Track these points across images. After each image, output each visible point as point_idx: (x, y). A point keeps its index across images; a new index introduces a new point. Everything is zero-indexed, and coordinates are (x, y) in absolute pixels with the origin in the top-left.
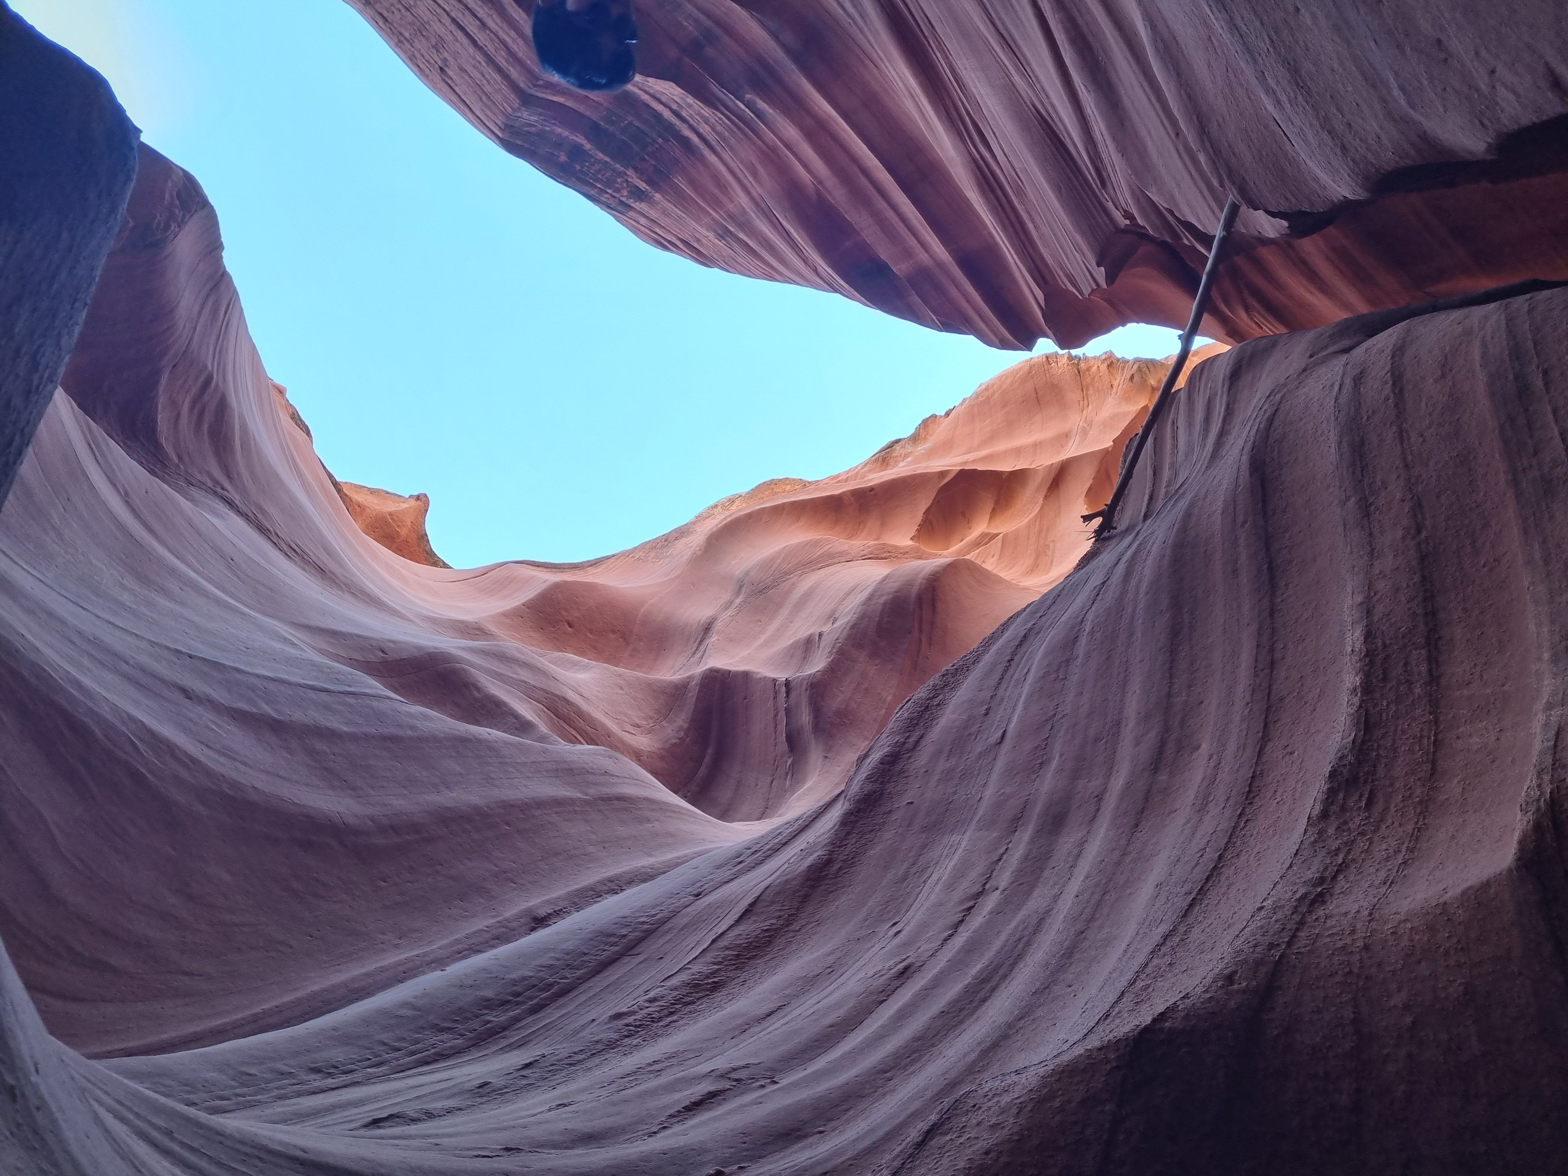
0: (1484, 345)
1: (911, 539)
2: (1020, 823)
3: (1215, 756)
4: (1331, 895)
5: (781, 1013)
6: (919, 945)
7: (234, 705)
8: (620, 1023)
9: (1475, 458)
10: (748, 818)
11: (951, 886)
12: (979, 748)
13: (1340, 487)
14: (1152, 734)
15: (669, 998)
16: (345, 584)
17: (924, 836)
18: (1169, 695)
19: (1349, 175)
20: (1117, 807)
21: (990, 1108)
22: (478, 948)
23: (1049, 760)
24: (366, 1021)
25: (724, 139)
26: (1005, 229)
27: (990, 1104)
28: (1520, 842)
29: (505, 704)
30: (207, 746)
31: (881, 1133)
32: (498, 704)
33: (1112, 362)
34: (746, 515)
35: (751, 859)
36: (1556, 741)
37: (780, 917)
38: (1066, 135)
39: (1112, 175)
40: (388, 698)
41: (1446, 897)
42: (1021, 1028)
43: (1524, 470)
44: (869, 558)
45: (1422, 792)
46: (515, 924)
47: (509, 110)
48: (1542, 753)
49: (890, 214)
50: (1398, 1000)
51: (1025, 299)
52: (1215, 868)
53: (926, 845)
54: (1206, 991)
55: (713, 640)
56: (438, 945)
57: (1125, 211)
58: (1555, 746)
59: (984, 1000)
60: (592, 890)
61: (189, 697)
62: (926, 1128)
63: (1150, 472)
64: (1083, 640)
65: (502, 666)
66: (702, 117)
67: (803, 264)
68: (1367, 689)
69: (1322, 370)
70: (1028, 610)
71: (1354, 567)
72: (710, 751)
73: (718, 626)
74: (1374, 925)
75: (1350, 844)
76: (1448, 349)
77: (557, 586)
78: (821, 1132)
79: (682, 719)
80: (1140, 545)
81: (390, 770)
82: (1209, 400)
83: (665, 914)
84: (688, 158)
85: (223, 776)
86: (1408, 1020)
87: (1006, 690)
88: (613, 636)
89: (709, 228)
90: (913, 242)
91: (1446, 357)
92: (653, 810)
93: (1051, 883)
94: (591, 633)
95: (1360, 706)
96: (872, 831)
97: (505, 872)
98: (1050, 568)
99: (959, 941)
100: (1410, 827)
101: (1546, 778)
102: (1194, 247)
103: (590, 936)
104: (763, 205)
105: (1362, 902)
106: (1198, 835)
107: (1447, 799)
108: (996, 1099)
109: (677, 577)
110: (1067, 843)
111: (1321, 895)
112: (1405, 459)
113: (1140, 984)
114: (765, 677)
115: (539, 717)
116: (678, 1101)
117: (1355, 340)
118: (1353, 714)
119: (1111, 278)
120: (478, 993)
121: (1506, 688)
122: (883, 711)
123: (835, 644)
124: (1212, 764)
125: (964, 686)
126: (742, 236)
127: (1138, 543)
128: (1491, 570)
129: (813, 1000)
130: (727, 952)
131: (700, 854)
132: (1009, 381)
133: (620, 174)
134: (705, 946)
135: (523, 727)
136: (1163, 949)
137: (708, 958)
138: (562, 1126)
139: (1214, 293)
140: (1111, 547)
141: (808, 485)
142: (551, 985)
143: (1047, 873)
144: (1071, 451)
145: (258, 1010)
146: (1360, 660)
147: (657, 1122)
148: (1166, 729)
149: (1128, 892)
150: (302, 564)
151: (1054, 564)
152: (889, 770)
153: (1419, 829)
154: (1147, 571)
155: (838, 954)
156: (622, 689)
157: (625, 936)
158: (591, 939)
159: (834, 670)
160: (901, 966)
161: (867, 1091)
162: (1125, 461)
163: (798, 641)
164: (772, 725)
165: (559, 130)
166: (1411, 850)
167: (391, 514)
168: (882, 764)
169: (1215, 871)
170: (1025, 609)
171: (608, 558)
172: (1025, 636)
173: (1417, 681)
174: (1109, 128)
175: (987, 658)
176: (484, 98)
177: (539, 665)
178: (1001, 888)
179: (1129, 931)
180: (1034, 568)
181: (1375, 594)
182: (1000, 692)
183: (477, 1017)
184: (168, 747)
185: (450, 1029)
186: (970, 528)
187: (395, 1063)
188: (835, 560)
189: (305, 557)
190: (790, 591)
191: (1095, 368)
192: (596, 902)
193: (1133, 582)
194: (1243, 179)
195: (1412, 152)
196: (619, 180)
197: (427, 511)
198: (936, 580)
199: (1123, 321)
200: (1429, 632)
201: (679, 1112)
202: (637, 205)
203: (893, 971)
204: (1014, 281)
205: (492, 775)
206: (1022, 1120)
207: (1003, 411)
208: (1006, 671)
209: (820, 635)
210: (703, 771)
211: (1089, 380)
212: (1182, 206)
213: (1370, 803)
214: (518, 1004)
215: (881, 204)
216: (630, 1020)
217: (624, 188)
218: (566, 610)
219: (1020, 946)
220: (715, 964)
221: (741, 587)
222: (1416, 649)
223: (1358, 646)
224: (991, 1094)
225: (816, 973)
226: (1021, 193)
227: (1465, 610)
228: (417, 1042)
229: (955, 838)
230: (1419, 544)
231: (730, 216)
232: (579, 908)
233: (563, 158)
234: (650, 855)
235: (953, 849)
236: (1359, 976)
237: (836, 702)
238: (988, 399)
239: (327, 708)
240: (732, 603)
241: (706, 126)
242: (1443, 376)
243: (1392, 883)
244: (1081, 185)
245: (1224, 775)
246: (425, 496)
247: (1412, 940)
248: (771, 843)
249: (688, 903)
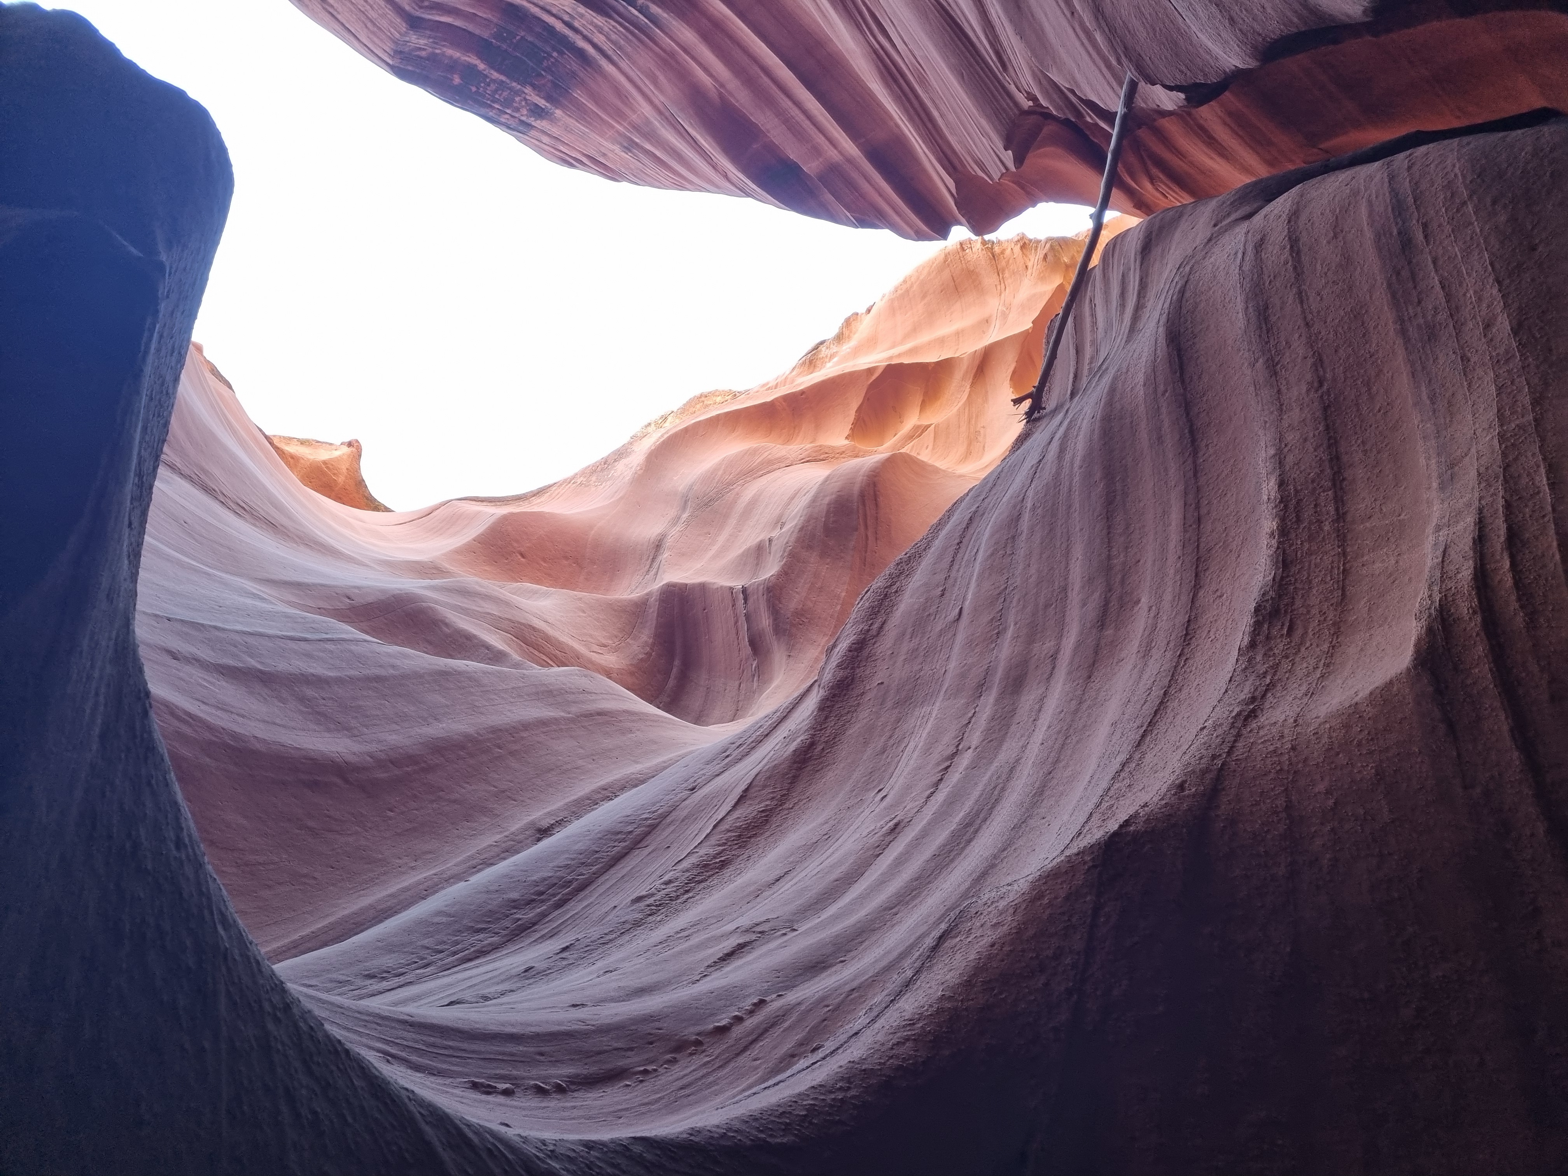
0: (1370, 203)
1: (846, 438)
2: (984, 688)
3: (1154, 608)
4: (1262, 710)
5: (788, 877)
6: (904, 805)
7: (220, 662)
8: (642, 905)
9: (1366, 311)
10: (721, 721)
11: (928, 750)
12: (939, 626)
13: (1249, 350)
14: (1097, 595)
15: (683, 879)
16: (297, 536)
17: (897, 711)
18: (1109, 558)
19: (1238, 45)
20: (1071, 663)
21: (990, 912)
22: (490, 862)
23: (1005, 629)
24: (408, 930)
25: (620, 48)
26: (911, 119)
27: (989, 909)
28: (1415, 646)
29: (475, 636)
30: (203, 702)
31: (895, 954)
32: (469, 637)
33: (1025, 244)
34: (682, 430)
35: (736, 752)
36: (1443, 558)
37: (773, 798)
38: (964, 21)
39: (1012, 58)
40: (365, 641)
41: (1357, 699)
42: (1005, 857)
43: (1410, 318)
44: (808, 461)
45: (1335, 616)
46: (521, 837)
47: (397, 35)
48: (1433, 568)
49: (795, 112)
50: (1321, 787)
51: (938, 188)
52: (1161, 703)
53: (900, 719)
54: (1162, 799)
55: (665, 556)
56: (452, 863)
57: (1028, 93)
58: (1443, 561)
59: (969, 841)
60: (589, 799)
61: (175, 658)
62: (938, 935)
63: (1072, 351)
64: (1026, 516)
65: (466, 601)
66: (596, 26)
67: (713, 171)
68: (1283, 532)
69: (1226, 238)
70: (970, 495)
71: (1266, 422)
72: (677, 662)
73: (669, 542)
74: (1299, 729)
75: (1276, 667)
76: (1338, 210)
77: (505, 519)
78: (842, 962)
79: (646, 636)
80: (1071, 422)
81: (380, 709)
82: (1123, 276)
83: (665, 809)
84: (585, 69)
85: (223, 729)
86: (1331, 802)
87: (958, 571)
88: (565, 562)
89: (614, 141)
90: (820, 139)
91: (1337, 217)
92: (633, 721)
93: (1018, 735)
94: (545, 562)
95: (1278, 548)
96: (848, 712)
97: (504, 792)
98: (983, 454)
99: (941, 796)
100: (1325, 646)
101: (1436, 588)
102: (1097, 125)
103: (599, 836)
104: (667, 114)
105: (1287, 713)
106: (1145, 676)
107: (1356, 619)
108: (994, 906)
109: (622, 498)
110: (1028, 700)
111: (1253, 711)
112: (1305, 318)
113: (1105, 805)
114: (721, 587)
115: (509, 645)
116: (713, 954)
117: (1255, 205)
118: (1272, 555)
119: (1019, 160)
120: (504, 896)
121: (1402, 517)
122: (839, 607)
123: (785, 548)
124: (1152, 615)
125: (919, 572)
126: (648, 147)
127: (1068, 420)
128: (1385, 413)
129: (817, 863)
130: (729, 834)
131: (686, 755)
132: (925, 272)
133: (518, 93)
134: (708, 831)
135: (497, 657)
136: (1123, 775)
137: (713, 840)
138: (614, 985)
139: (1120, 168)
140: (1042, 428)
141: (738, 394)
142: (570, 882)
143: (1013, 728)
144: (993, 336)
145: (296, 937)
146: (1276, 506)
147: (697, 973)
148: (1109, 589)
149: (1087, 733)
150: (253, 521)
151: (986, 449)
152: (858, 656)
153: (1333, 647)
154: (1079, 446)
155: (832, 822)
156: (584, 612)
157: (631, 832)
158: (600, 839)
159: (787, 573)
160: (891, 824)
161: (877, 926)
162: (1048, 342)
163: (749, 549)
164: (734, 632)
165: (450, 52)
166: (1326, 665)
167: (325, 462)
168: (850, 651)
169: (1162, 704)
170: (967, 494)
171: (550, 486)
172: (971, 519)
173: (1326, 519)
174: (1006, 11)
175: (937, 543)
176: (369, 25)
177: (502, 597)
178: (973, 747)
179: (1092, 764)
180: (967, 455)
181: (1286, 445)
182: (953, 574)
183: (508, 916)
184: (167, 706)
185: (485, 929)
186: (902, 422)
187: (440, 963)
188: (775, 467)
189: (255, 513)
190: (735, 501)
191: (1008, 252)
192: (593, 810)
193: (1068, 457)
194: (1140, 55)
195: (1295, 20)
196: (517, 99)
197: (360, 456)
198: (875, 476)
199: (1033, 201)
200: (1335, 473)
201: (715, 962)
202: (538, 124)
203: (884, 829)
204: (924, 171)
205: (477, 704)
206: (1018, 917)
207: (923, 303)
208: (956, 554)
209: (770, 540)
210: (672, 682)
211: (1004, 263)
212: (1082, 85)
213: (1291, 629)
214: (543, 901)
215: (787, 103)
216: (651, 901)
217: (523, 107)
218: (517, 541)
219: (996, 793)
220: (719, 845)
221: (686, 502)
222: (1324, 491)
223: (1273, 494)
224: (989, 902)
225: (815, 840)
226: (923, 81)
227: (1365, 452)
228: (457, 943)
229: (926, 709)
230: (1322, 397)
231: (634, 127)
232: (579, 817)
233: (457, 80)
234: (637, 763)
235: (925, 719)
236: (1288, 771)
237: (792, 603)
238: (907, 291)
239: (309, 656)
240: (679, 518)
241: (600, 35)
242: (1335, 236)
243: (1313, 693)
244: (982, 69)
245: (1164, 624)
246: (357, 441)
247: (1330, 738)
248: (754, 736)
249: (684, 797)
